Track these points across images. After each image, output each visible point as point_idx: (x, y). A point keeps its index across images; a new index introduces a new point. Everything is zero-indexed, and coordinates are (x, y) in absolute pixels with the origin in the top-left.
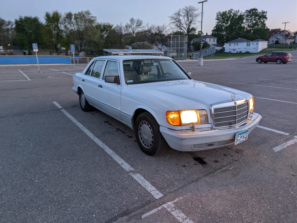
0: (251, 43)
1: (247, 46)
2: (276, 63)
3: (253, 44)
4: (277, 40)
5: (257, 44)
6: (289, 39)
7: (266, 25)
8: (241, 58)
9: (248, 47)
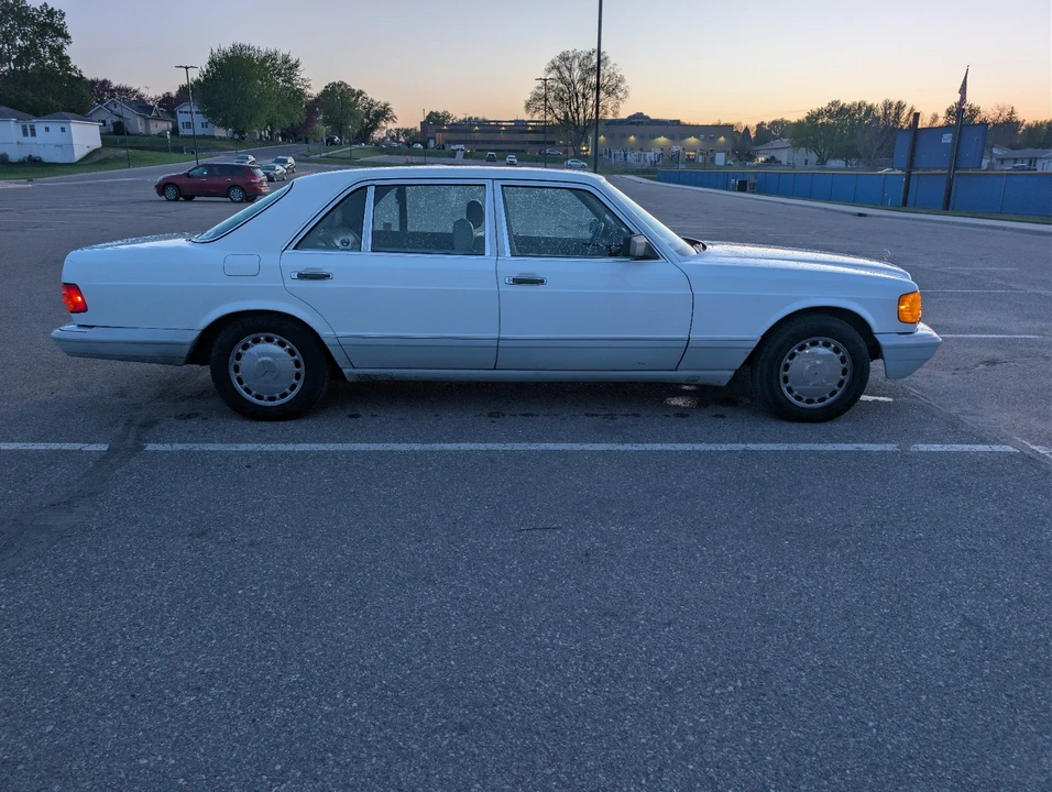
0: (40, 127)
1: (25, 134)
2: (228, 199)
3: (47, 129)
4: (115, 119)
5: (63, 130)
6: (154, 119)
7: (73, 63)
8: (30, 181)
9: (30, 139)
